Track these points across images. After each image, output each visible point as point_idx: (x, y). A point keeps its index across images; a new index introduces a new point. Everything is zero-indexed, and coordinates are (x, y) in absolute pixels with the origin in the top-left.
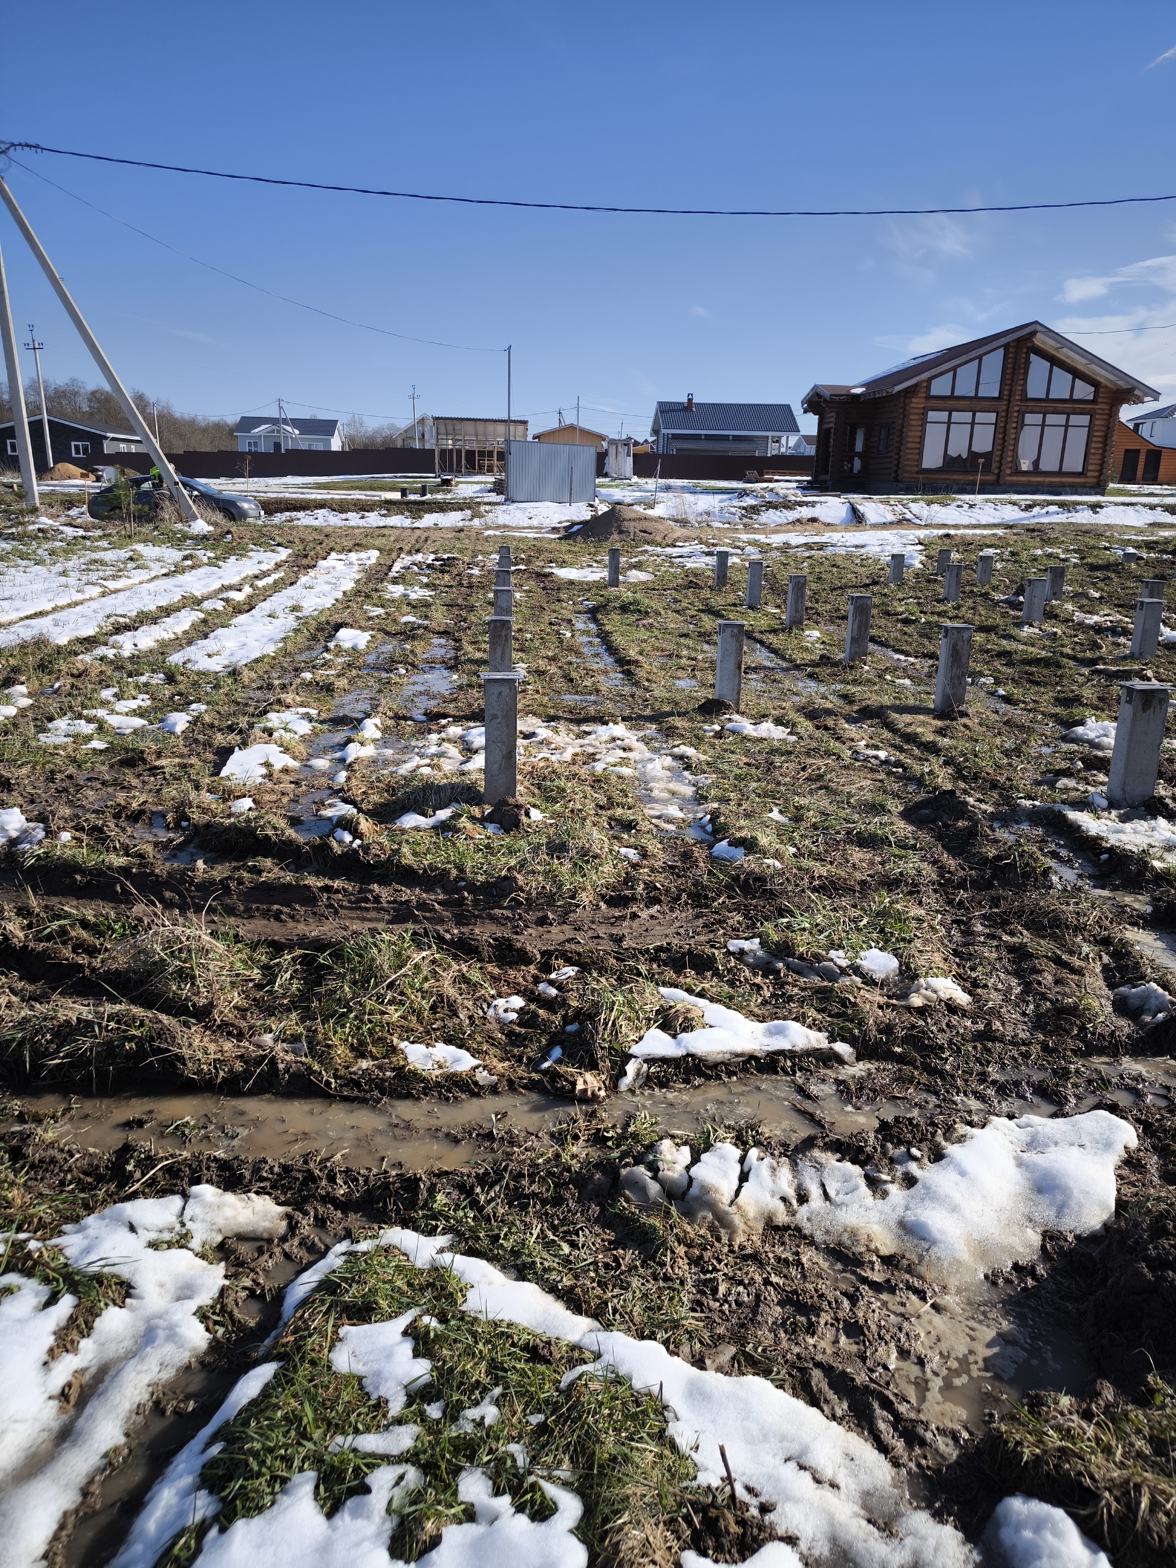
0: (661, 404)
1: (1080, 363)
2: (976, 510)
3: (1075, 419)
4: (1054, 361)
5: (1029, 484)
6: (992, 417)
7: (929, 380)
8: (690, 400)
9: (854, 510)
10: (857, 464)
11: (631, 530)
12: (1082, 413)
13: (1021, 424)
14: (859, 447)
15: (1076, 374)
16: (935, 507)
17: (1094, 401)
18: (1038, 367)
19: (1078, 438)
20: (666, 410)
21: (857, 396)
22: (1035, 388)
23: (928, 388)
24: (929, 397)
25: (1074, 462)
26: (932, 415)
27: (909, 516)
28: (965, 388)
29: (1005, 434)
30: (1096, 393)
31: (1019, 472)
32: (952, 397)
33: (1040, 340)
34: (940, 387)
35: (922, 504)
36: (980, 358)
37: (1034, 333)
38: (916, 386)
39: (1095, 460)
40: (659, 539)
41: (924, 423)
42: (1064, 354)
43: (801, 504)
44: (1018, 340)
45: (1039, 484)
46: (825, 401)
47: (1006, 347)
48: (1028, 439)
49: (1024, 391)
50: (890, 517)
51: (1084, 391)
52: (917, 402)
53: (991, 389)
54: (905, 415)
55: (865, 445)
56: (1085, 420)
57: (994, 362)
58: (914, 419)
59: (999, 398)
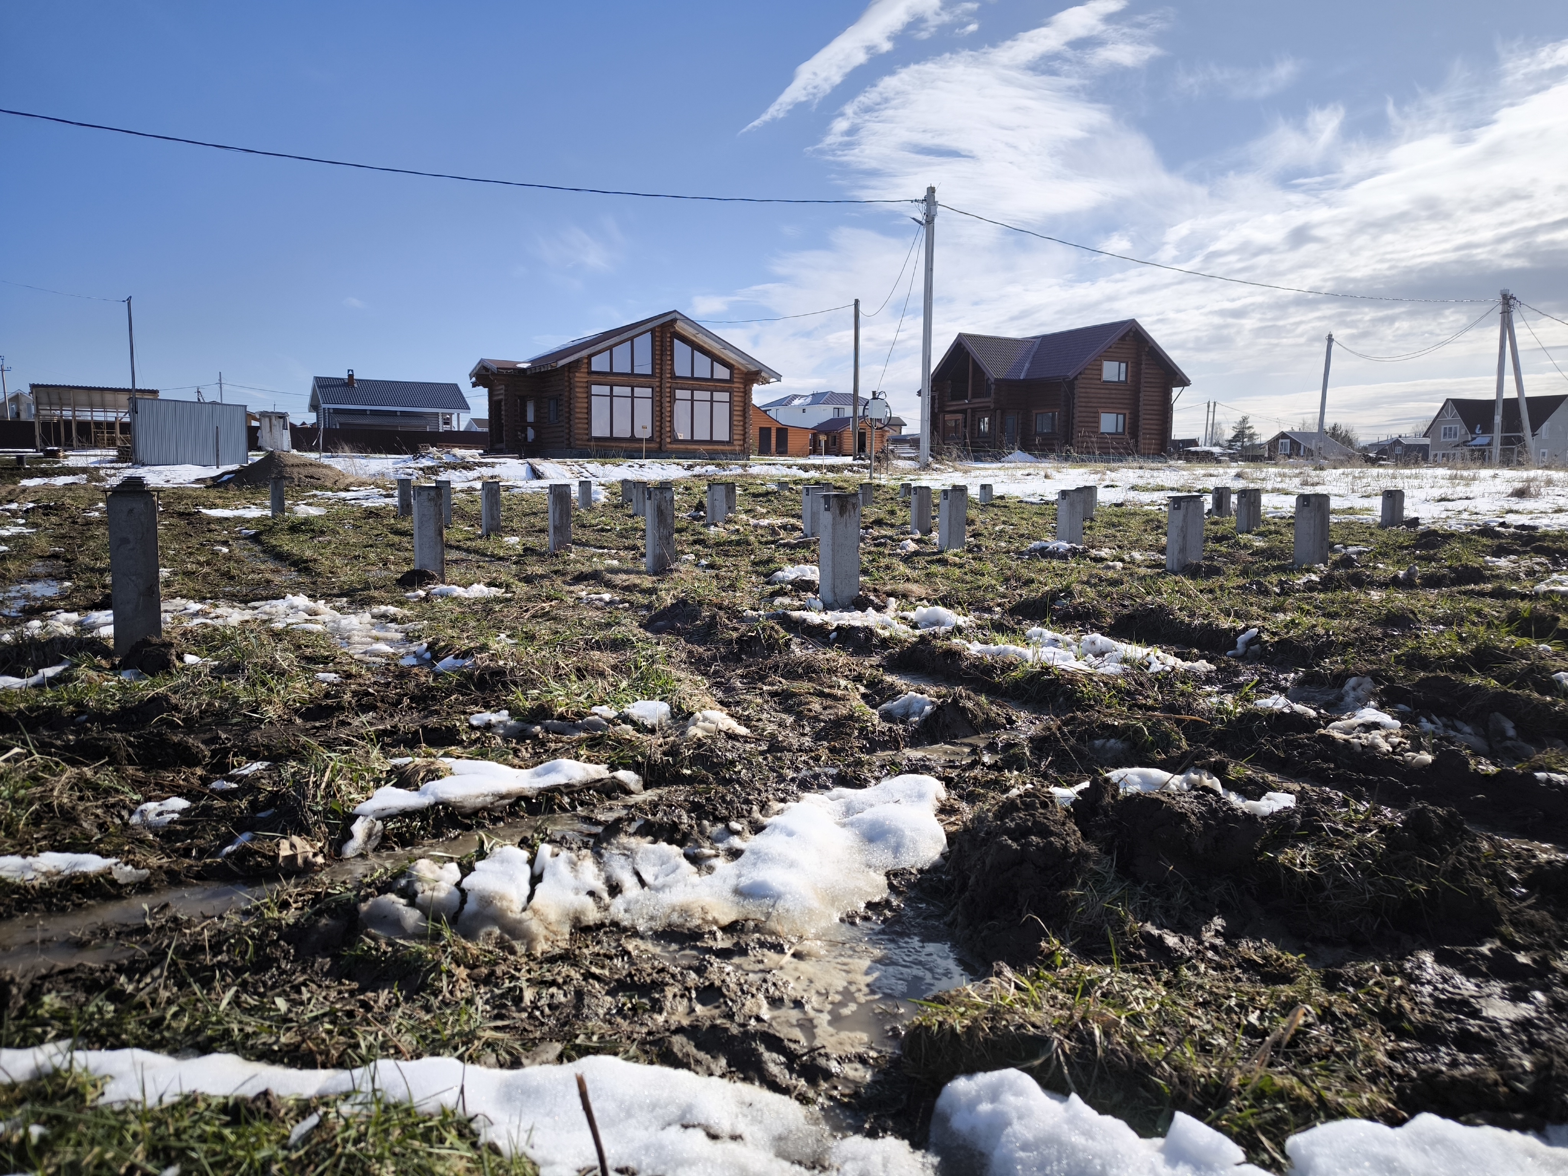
0: (317, 379)
1: (716, 348)
2: (646, 469)
3: (717, 396)
4: (694, 347)
5: (688, 451)
6: (648, 392)
7: (590, 357)
8: (351, 376)
9: (533, 470)
10: (531, 434)
11: (295, 475)
12: (723, 390)
13: (673, 400)
14: (530, 417)
15: (714, 357)
16: (609, 467)
17: (730, 381)
18: (681, 350)
19: (722, 412)
20: (325, 385)
21: (523, 370)
22: (681, 368)
23: (589, 364)
24: (591, 373)
25: (722, 433)
26: (595, 389)
27: (585, 474)
28: (622, 365)
29: (661, 406)
30: (731, 374)
31: (677, 441)
32: (611, 373)
33: (680, 327)
34: (599, 364)
35: (596, 465)
36: (631, 339)
37: (674, 321)
38: (578, 361)
39: (738, 430)
40: (329, 484)
41: (589, 396)
42: (701, 339)
43: (480, 465)
44: (662, 326)
45: (695, 451)
46: (493, 374)
47: (652, 331)
48: (681, 411)
49: (672, 369)
51: (722, 373)
52: (580, 377)
53: (644, 366)
54: (570, 388)
55: (536, 416)
56: (725, 396)
57: (644, 344)
58: (580, 392)
59: (652, 375)
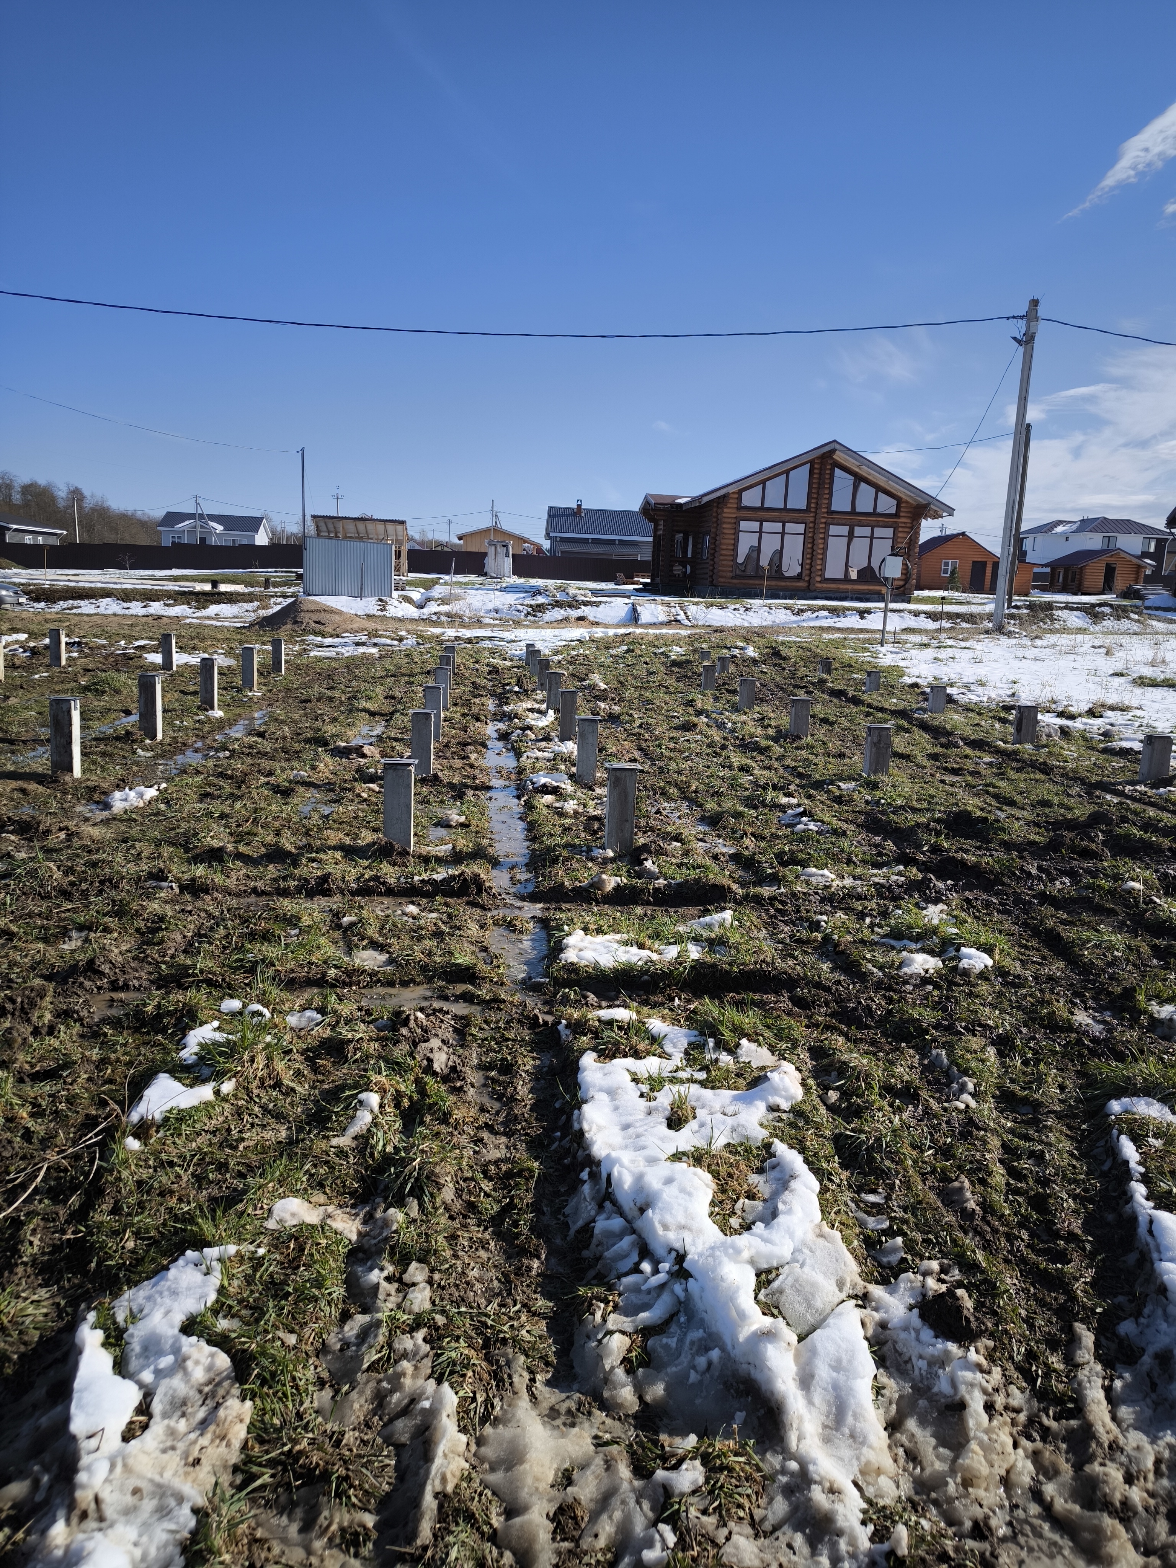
0: (550, 508)
1: (881, 481)
2: (750, 613)
3: (879, 532)
4: (859, 479)
5: (838, 591)
6: (801, 528)
7: (740, 492)
8: (579, 506)
9: (634, 610)
11: (306, 620)
12: (886, 526)
13: (827, 536)
15: (879, 489)
16: (714, 610)
17: (897, 515)
18: (842, 482)
19: (883, 546)
20: (556, 515)
21: (680, 505)
22: (841, 501)
23: (740, 499)
24: (740, 508)
26: (744, 525)
27: (682, 617)
28: (774, 500)
29: (813, 543)
30: (898, 507)
31: (825, 579)
32: (762, 508)
33: (839, 456)
34: (751, 499)
35: (702, 606)
36: (787, 472)
37: (833, 451)
38: (728, 496)
41: (737, 532)
42: (864, 471)
43: (586, 604)
44: (822, 457)
45: (847, 591)
46: (656, 510)
47: (811, 463)
48: (836, 547)
49: (829, 505)
50: (663, 618)
51: (887, 505)
52: (729, 512)
53: (798, 500)
54: (718, 523)
55: (693, 551)
56: (889, 532)
57: (801, 478)
58: (727, 528)
59: (807, 510)
